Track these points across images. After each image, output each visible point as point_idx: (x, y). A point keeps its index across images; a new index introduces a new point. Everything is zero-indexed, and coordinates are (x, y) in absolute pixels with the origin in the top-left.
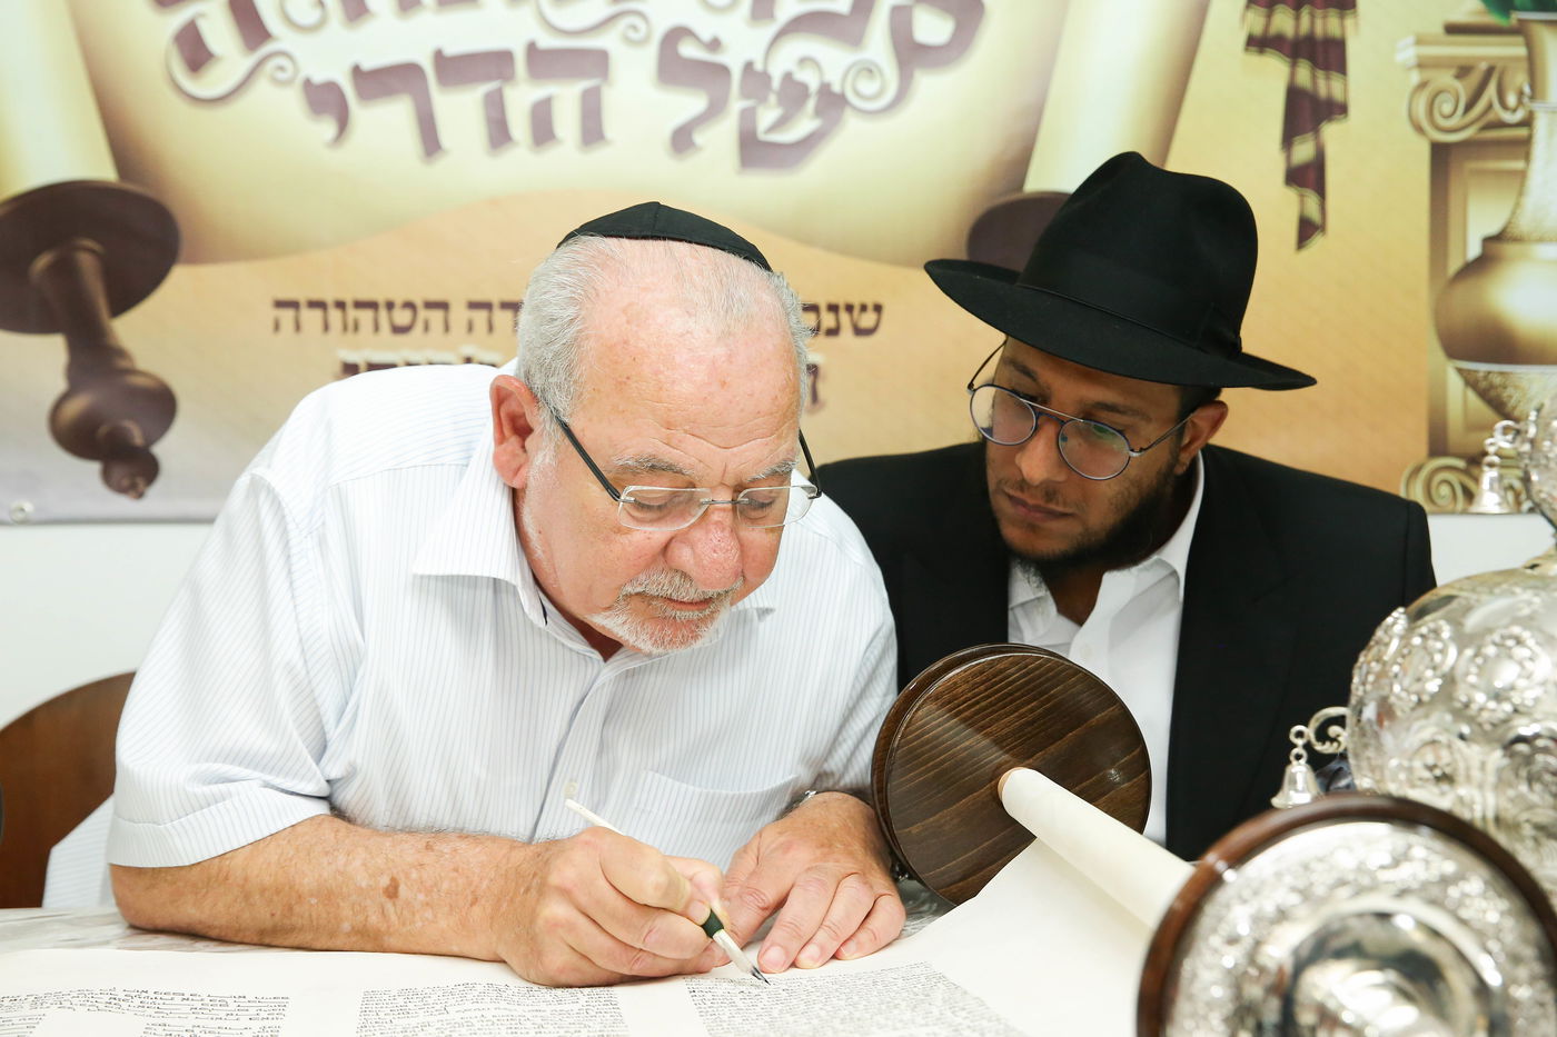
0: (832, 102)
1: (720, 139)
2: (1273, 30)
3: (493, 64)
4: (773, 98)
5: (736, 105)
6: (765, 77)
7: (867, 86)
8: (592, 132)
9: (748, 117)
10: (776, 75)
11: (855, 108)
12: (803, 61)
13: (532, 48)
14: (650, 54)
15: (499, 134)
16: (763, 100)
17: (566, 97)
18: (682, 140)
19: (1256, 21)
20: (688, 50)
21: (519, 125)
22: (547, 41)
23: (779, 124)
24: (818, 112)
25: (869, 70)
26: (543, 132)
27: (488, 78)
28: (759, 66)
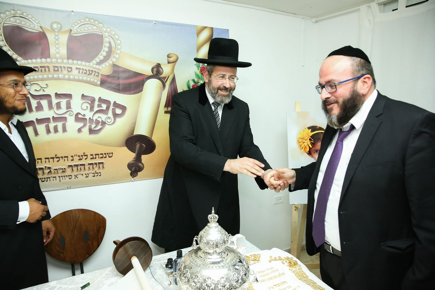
0: (104, 123)
1: (86, 130)
2: (168, 110)
3: (47, 120)
4: (94, 123)
5: (88, 124)
6: (93, 120)
7: (109, 121)
8: (64, 130)
9: (90, 126)
10: (94, 119)
11: (107, 124)
12: (98, 117)
13: (53, 117)
14: (74, 117)
15: (48, 131)
16: (93, 124)
17: (60, 125)
18: (80, 130)
19: (166, 109)
20: (80, 116)
21: (52, 130)
22: (56, 116)
23: (95, 127)
24: (101, 125)
25: (109, 118)
26: (56, 130)
27: (46, 123)
28: (91, 118)
